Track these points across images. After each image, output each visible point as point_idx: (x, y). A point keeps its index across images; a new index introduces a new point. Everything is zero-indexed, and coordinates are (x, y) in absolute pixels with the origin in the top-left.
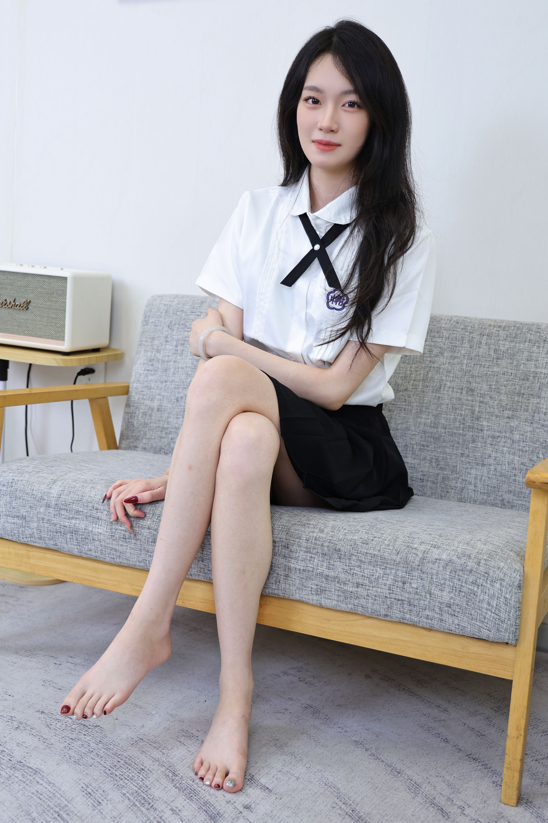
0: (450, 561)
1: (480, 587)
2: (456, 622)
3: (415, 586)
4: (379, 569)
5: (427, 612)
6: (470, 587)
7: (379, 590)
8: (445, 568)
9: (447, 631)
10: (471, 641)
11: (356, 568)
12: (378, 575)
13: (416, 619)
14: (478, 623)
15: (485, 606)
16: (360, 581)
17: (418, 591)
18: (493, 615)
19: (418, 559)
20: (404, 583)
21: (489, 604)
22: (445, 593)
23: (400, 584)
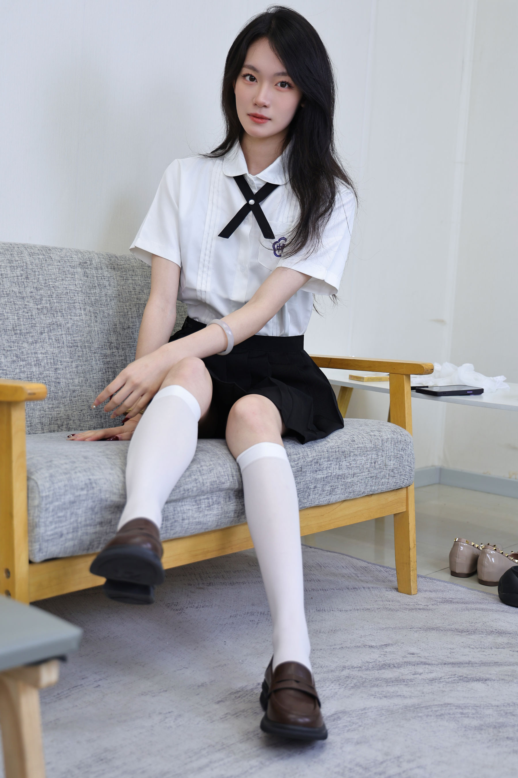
0: (392, 438)
1: (404, 451)
2: (394, 481)
3: (379, 463)
4: (363, 457)
5: (383, 480)
6: (400, 453)
7: (364, 474)
8: (391, 444)
9: (388, 490)
10: (388, 494)
11: (353, 462)
12: (364, 462)
13: (376, 488)
14: (403, 477)
15: (406, 463)
16: (356, 471)
17: (381, 466)
18: (409, 467)
19: (380, 442)
20: (375, 463)
21: (408, 462)
22: (392, 462)
23: (373, 464)
